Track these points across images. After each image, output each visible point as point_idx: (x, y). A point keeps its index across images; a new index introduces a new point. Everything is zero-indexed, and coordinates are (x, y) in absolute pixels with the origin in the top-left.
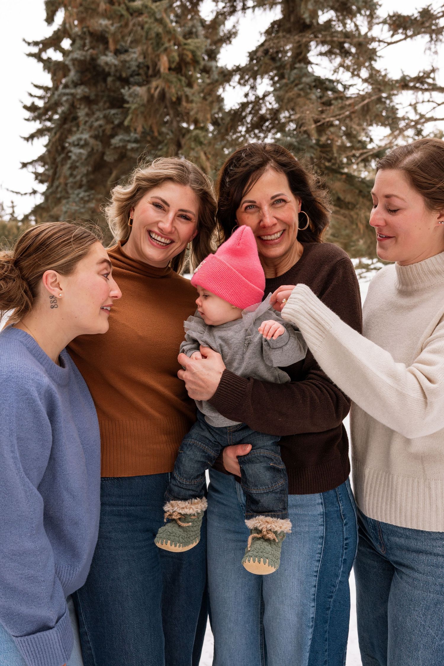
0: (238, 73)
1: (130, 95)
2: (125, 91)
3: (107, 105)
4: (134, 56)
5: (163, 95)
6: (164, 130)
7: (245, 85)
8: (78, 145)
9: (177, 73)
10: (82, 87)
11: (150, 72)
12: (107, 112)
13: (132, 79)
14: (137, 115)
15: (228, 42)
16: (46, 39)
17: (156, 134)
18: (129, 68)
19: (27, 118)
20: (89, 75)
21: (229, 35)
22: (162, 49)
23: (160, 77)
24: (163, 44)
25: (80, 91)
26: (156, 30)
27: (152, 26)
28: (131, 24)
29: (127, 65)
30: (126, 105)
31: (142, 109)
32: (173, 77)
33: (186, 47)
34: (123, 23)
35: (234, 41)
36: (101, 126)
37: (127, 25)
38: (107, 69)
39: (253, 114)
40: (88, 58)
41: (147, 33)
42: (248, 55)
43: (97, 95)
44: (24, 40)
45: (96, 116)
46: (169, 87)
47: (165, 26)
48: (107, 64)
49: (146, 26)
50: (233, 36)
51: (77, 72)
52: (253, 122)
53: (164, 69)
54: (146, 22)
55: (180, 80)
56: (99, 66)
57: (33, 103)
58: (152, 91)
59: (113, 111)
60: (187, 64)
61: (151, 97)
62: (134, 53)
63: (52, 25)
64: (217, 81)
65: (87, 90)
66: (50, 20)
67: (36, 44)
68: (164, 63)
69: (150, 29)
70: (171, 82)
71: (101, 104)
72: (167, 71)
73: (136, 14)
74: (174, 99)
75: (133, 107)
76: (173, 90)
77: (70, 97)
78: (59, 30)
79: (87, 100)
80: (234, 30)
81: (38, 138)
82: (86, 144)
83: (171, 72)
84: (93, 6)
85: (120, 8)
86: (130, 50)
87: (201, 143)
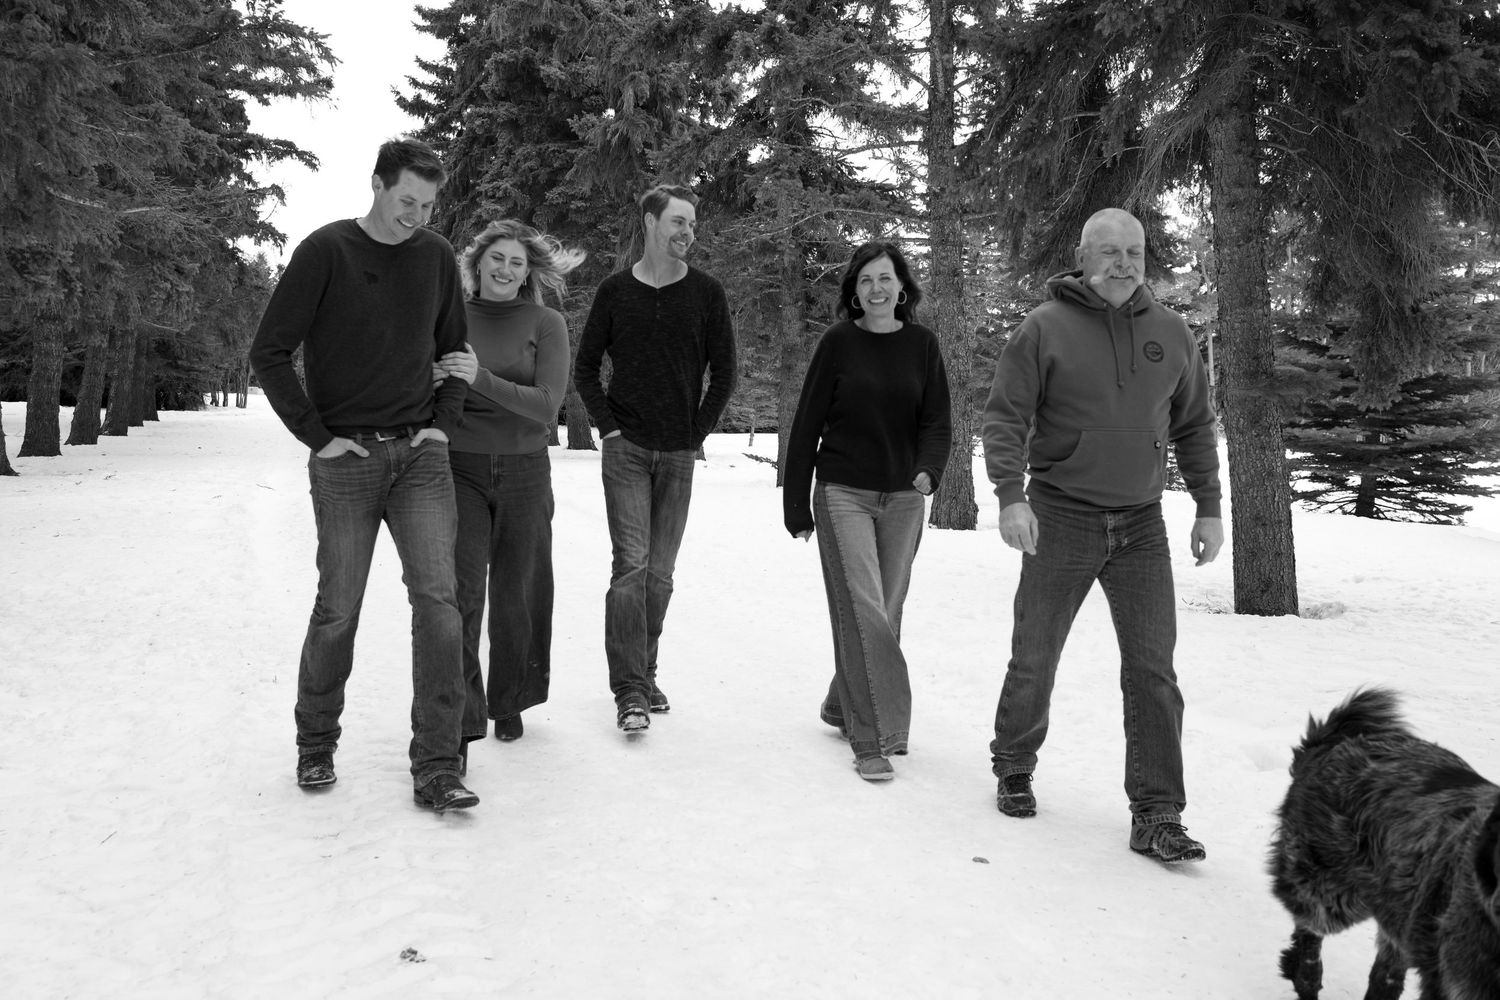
1: (581, 128)
2: (573, 121)
3: (545, 134)
8: (493, 197)
10: (507, 105)
12: (543, 146)
13: (585, 103)
14: (586, 167)
20: (520, 87)
22: (628, 77)
24: (630, 71)
25: (503, 109)
28: (588, 31)
29: (579, 80)
32: (640, 118)
34: (576, 28)
36: (531, 170)
37: (581, 31)
38: (548, 84)
43: (529, 118)
46: (634, 133)
48: (549, 76)
53: (629, 105)
54: (610, 33)
55: (651, 124)
56: (537, 78)
57: (418, 98)
58: (609, 132)
59: (553, 147)
61: (608, 143)
65: (515, 110)
68: (628, 98)
69: (613, 44)
70: (637, 125)
72: (632, 108)
73: (596, 18)
76: (640, 138)
79: (513, 124)
82: (506, 196)
83: (638, 111)
85: (572, 9)
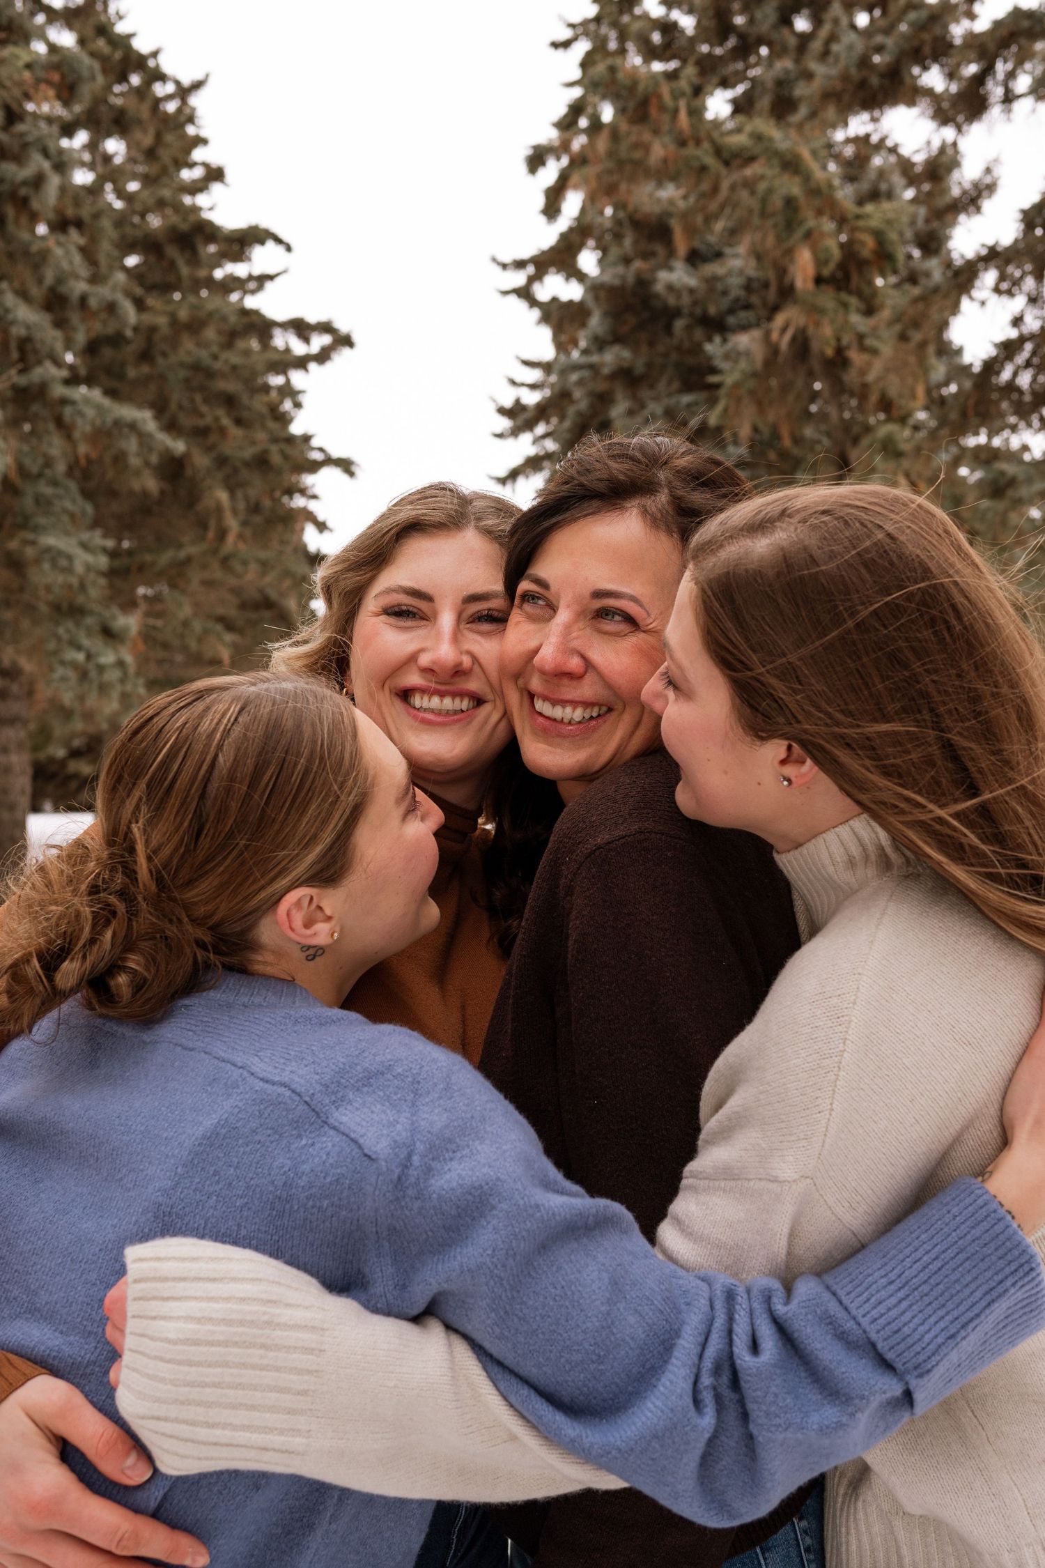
0: (993, 263)
1: (727, 357)
2: (713, 348)
3: (676, 385)
4: (736, 263)
5: (802, 345)
6: (809, 432)
7: (1010, 293)
9: (839, 289)
10: (616, 349)
11: (772, 294)
12: (673, 401)
13: (731, 320)
14: (739, 400)
15: (972, 209)
16: (543, 253)
17: (787, 442)
18: (725, 293)
19: (498, 431)
20: (632, 320)
21: (974, 194)
22: (799, 233)
23: (795, 302)
24: (801, 223)
25: (610, 358)
26: (783, 191)
27: (777, 183)
28: (725, 185)
29: (720, 286)
30: (713, 379)
31: (752, 383)
32: (827, 299)
33: (861, 223)
34: (705, 186)
35: (987, 205)
37: (715, 189)
38: (672, 301)
39: (1037, 366)
40: (631, 279)
41: (764, 201)
42: (1020, 216)
43: (649, 365)
44: (494, 260)
45: (646, 413)
46: (817, 324)
47: (807, 177)
48: (670, 288)
49: (762, 186)
50: (985, 193)
51: (606, 314)
52: (1037, 387)
53: (805, 281)
54: (762, 177)
55: (846, 305)
56: (657, 296)
57: (518, 402)
58: (775, 336)
59: (686, 399)
60: (862, 264)
61: (774, 350)
62: (736, 256)
63: (555, 221)
64: (936, 290)
65: (626, 354)
66: (551, 209)
67: (520, 265)
68: (803, 267)
69: (770, 191)
70: (822, 311)
71: (662, 385)
72: (810, 285)
73: (739, 161)
74: (829, 352)
75: (729, 379)
76: (827, 331)
77: (586, 373)
78: (571, 230)
79: (627, 377)
80: (988, 180)
81: (527, 477)
83: (824, 287)
84: (637, 155)
85: (698, 152)
86: (728, 251)
87: (899, 455)
